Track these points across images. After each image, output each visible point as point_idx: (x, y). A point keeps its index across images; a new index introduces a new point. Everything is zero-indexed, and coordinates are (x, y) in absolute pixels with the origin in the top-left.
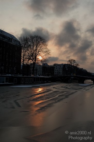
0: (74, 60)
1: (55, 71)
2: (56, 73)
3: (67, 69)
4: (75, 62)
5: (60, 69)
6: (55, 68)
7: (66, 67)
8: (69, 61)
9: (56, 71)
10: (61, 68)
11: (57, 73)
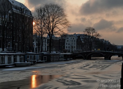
0: (94, 29)
1: (66, 45)
2: (67, 48)
3: (83, 42)
4: (94, 32)
5: (73, 42)
6: (65, 41)
7: (82, 40)
8: (86, 30)
9: (68, 46)
10: (74, 40)
11: (69, 48)
